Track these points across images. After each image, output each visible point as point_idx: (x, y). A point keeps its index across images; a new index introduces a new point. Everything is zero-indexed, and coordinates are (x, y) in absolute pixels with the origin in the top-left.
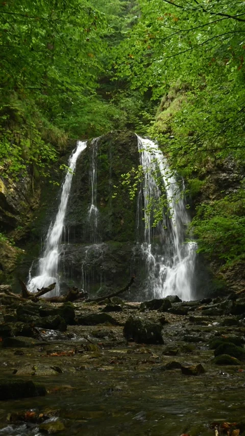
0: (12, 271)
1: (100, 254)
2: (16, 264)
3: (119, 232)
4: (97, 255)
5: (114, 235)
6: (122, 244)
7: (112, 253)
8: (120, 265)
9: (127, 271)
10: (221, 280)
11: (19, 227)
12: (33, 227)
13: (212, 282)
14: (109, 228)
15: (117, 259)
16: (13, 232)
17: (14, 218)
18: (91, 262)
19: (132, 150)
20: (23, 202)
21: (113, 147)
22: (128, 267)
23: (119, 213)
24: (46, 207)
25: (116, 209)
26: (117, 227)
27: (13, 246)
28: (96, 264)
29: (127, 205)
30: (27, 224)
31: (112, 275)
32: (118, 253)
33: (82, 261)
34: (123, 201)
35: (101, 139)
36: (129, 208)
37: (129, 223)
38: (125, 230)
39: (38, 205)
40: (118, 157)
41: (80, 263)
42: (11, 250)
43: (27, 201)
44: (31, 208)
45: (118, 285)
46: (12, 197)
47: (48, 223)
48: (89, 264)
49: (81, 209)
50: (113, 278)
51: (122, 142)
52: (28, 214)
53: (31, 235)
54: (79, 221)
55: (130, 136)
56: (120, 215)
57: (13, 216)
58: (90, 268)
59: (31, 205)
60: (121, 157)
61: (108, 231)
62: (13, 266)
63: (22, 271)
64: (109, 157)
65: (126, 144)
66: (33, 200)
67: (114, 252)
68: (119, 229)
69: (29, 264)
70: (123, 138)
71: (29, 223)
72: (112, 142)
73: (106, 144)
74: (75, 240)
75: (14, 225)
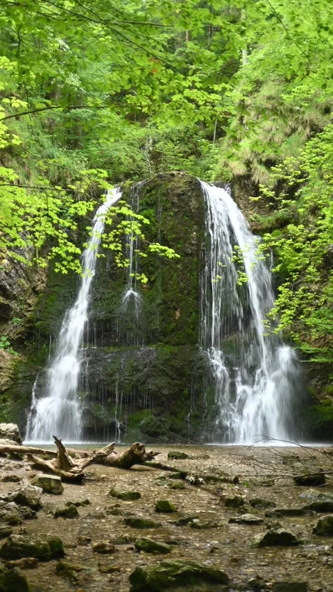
0: (6, 390)
1: (145, 366)
2: (12, 379)
3: (173, 331)
4: (140, 367)
5: (165, 334)
6: (176, 349)
7: (163, 364)
8: (176, 382)
9: (186, 391)
10: (328, 408)
11: (15, 319)
12: (38, 320)
13: (315, 410)
14: (157, 324)
15: (171, 373)
16: (5, 326)
17: (8, 305)
18: (130, 378)
19: (194, 203)
20: (22, 280)
21: (164, 198)
22: (186, 386)
23: (172, 301)
24: (56, 289)
25: (168, 294)
26: (169, 324)
27: (5, 348)
28: (138, 381)
29: (184, 289)
30: (28, 314)
31: (163, 399)
32: (172, 363)
33: (117, 376)
34: (179, 283)
35: (145, 185)
36: (188, 294)
37: (188, 316)
38: (182, 328)
39: (44, 285)
40: (172, 213)
41: (113, 378)
42: (3, 357)
43: (28, 279)
44: (34, 289)
45: (172, 414)
46: (6, 273)
47: (61, 315)
48: (127, 382)
49: (114, 293)
50: (163, 403)
51: (179, 191)
52: (29, 298)
53: (35, 332)
54: (110, 312)
55: (191, 182)
56: (174, 304)
57: (6, 302)
58: (129, 388)
59: (34, 284)
60: (176, 214)
61: (154, 328)
62: (7, 381)
63: (21, 390)
64: (157, 213)
65: (183, 194)
66: (36, 278)
67: (166, 362)
68: (172, 326)
69: (32, 379)
70: (181, 185)
71: (30, 313)
72: (162, 190)
73: (153, 192)
74: (103, 341)
75: (8, 315)
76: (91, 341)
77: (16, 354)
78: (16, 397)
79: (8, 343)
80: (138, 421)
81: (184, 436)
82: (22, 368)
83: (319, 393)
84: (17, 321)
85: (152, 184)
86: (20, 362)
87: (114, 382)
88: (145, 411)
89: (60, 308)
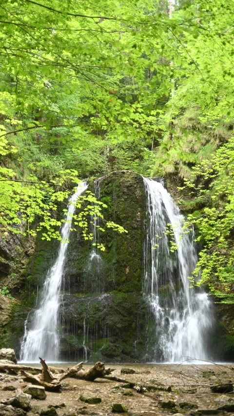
0: (6, 325)
1: (104, 307)
2: (10, 317)
3: (124, 282)
4: (101, 308)
5: (118, 284)
6: (126, 295)
7: (117, 306)
8: (126, 318)
9: (133, 325)
11: (13, 274)
12: (29, 275)
13: (225, 338)
14: (113, 278)
15: (122, 312)
16: (6, 279)
17: (8, 264)
18: (94, 316)
19: (138, 192)
20: (18, 247)
21: (118, 189)
22: (133, 322)
23: (123, 261)
24: (42, 253)
25: (120, 256)
26: (121, 277)
27: (6, 295)
28: (100, 318)
29: (132, 252)
30: (22, 271)
31: (118, 331)
32: (124, 305)
33: (84, 315)
34: (128, 248)
35: (104, 180)
36: (135, 256)
37: (135, 272)
38: (130, 280)
39: (33, 250)
40: (123, 199)
41: (82, 316)
42: (4, 301)
43: (22, 245)
44: (26, 253)
45: (123, 341)
46: (6, 241)
47: (45, 270)
48: (91, 318)
49: (82, 256)
50: (118, 333)
51: (128, 184)
52: (23, 259)
53: (27, 283)
54: (80, 269)
55: (136, 178)
56: (125, 263)
57: (7, 262)
58: (93, 323)
59: (26, 250)
60: (126, 200)
61: (111, 280)
62: (7, 318)
63: (17, 324)
64: (112, 199)
65: (131, 186)
66: (28, 245)
67: (119, 304)
68: (124, 278)
69: (24, 316)
70: (129, 179)
71: (23, 270)
72: (116, 183)
73: (110, 185)
74: (75, 290)
75: (8, 271)
76: (66, 290)
77: (13, 299)
78: (13, 330)
79: (8, 291)
80: (99, 347)
81: (132, 357)
82: (18, 309)
83: (228, 326)
84: (14, 275)
85: (109, 179)
86: (16, 305)
87: (82, 319)
88: (105, 339)
89: (44, 266)
